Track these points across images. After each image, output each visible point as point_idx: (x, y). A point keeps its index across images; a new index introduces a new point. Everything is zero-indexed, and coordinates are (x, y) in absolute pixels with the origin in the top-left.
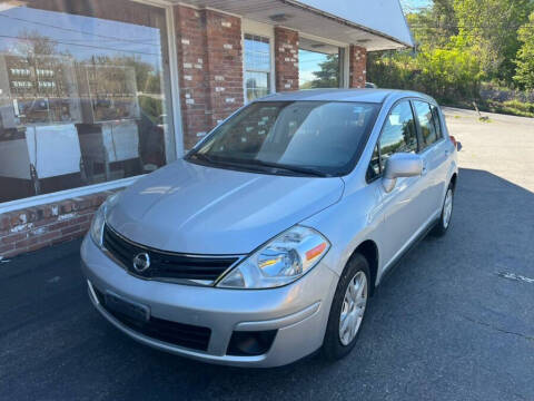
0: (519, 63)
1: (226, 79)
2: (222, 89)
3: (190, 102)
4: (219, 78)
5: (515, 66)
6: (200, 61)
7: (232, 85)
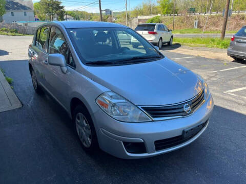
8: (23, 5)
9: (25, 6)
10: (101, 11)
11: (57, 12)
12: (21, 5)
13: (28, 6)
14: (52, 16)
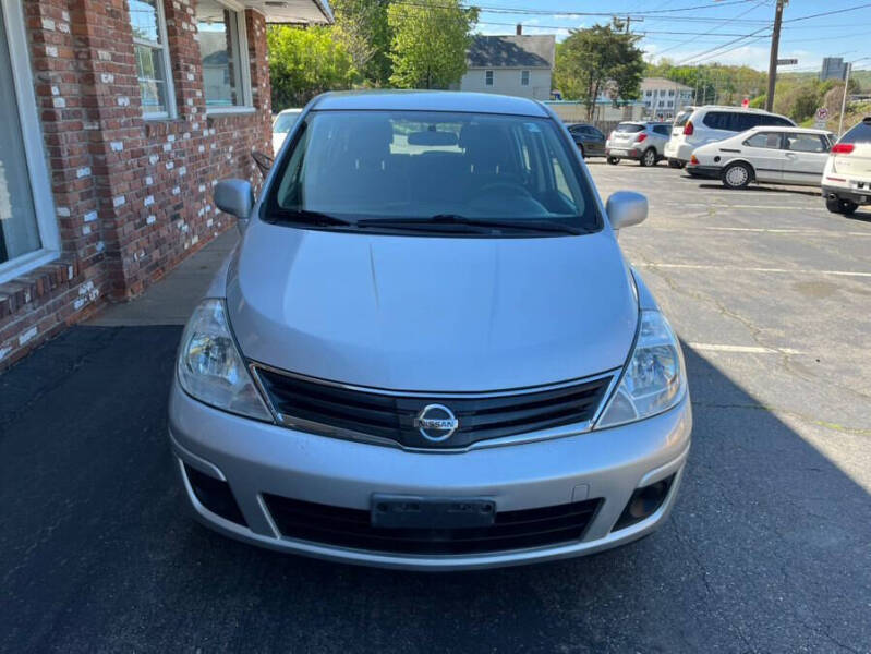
0: (395, 57)
1: (115, 58)
2: (111, 78)
3: (59, 103)
4: (104, 54)
5: (390, 62)
6: (66, 16)
7: (123, 71)
8: (527, 50)
9: (530, 55)
10: (775, 62)
11: (613, 70)
12: (521, 50)
13: (540, 54)
14: (594, 85)
